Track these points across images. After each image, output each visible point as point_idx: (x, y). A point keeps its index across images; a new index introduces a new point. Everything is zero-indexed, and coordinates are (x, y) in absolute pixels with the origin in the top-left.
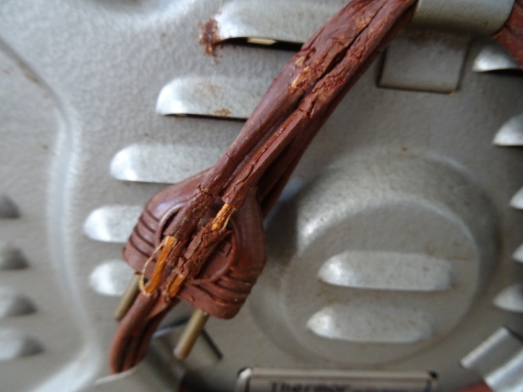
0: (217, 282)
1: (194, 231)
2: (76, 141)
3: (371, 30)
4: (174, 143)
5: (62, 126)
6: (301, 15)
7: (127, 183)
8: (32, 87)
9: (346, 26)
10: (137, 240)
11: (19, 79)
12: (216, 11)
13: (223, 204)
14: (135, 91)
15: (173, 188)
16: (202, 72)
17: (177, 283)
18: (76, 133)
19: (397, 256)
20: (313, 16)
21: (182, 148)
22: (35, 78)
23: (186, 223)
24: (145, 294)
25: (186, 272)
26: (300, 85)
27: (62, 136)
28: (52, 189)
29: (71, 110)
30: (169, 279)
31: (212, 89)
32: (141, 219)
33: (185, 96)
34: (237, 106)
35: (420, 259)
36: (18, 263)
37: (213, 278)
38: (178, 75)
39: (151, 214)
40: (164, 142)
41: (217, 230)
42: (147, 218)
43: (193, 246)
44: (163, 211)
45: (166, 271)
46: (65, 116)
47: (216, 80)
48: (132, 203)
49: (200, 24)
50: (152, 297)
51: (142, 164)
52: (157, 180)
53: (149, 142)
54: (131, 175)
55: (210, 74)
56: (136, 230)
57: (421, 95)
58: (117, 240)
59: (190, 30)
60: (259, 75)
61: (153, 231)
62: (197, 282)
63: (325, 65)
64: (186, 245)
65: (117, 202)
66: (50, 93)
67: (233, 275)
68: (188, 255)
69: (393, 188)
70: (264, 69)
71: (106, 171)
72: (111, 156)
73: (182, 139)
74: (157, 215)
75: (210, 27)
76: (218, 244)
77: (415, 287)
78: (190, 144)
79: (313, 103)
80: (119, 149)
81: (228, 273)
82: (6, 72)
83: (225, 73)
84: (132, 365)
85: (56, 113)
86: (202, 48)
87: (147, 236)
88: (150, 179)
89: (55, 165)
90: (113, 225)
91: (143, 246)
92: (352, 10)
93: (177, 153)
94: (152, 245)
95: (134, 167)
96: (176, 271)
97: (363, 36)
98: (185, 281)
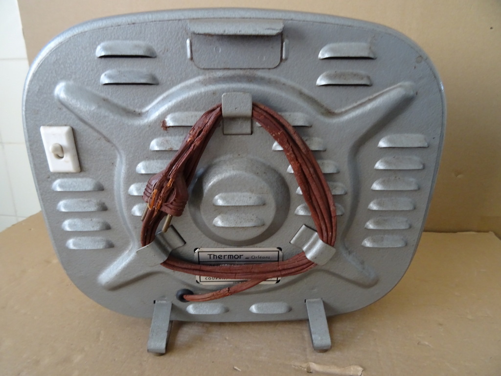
0: (172, 203)
1: (162, 187)
2: (124, 161)
3: (208, 124)
4: (157, 159)
5: (118, 156)
6: (192, 116)
7: (142, 174)
8: (108, 144)
9: (202, 123)
10: (146, 192)
11: (103, 141)
12: (165, 117)
13: (170, 179)
14: (142, 144)
15: (156, 175)
16: (163, 136)
17: (159, 204)
18: (124, 159)
19: (240, 194)
20: (196, 116)
21: (159, 161)
22: (109, 141)
23: (159, 185)
24: (150, 209)
25: (161, 200)
26: (190, 141)
27: (118, 159)
28: (116, 178)
29: (122, 151)
30: (157, 204)
31: (167, 141)
32: (147, 186)
33: (158, 145)
34: (175, 146)
35: (248, 194)
36: (104, 208)
37: (170, 202)
38: (155, 138)
39: (150, 184)
40: (153, 159)
41: (169, 186)
42: (149, 185)
43: (162, 192)
44: (153, 183)
45: (155, 201)
46: (120, 153)
47: (168, 138)
48: (144, 182)
49: (160, 122)
50: (152, 210)
51: (146, 168)
52: (152, 173)
53: (148, 160)
54: (143, 172)
55: (166, 136)
56: (146, 189)
57: (240, 136)
58: (140, 195)
59: (158, 124)
60: (182, 135)
61: (151, 189)
62: (165, 204)
63: (197, 135)
64: (160, 192)
65: (139, 181)
66: (114, 145)
67: (176, 201)
68: (161, 195)
69: (233, 169)
70: (183, 133)
71: (135, 171)
72: (136, 165)
73: (159, 158)
74: (152, 184)
75: (164, 123)
76: (170, 191)
77: (246, 204)
78: (162, 159)
79: (194, 146)
80: (138, 163)
81: (175, 200)
82: (99, 139)
83: (171, 135)
84: (149, 243)
85: (116, 151)
86: (163, 128)
87: (149, 191)
88: (149, 173)
89: (116, 170)
90: (138, 190)
91: (148, 194)
92: (204, 117)
93: (158, 163)
94: (151, 194)
95: (144, 169)
96: (158, 200)
97: (207, 125)
98: (162, 203)
